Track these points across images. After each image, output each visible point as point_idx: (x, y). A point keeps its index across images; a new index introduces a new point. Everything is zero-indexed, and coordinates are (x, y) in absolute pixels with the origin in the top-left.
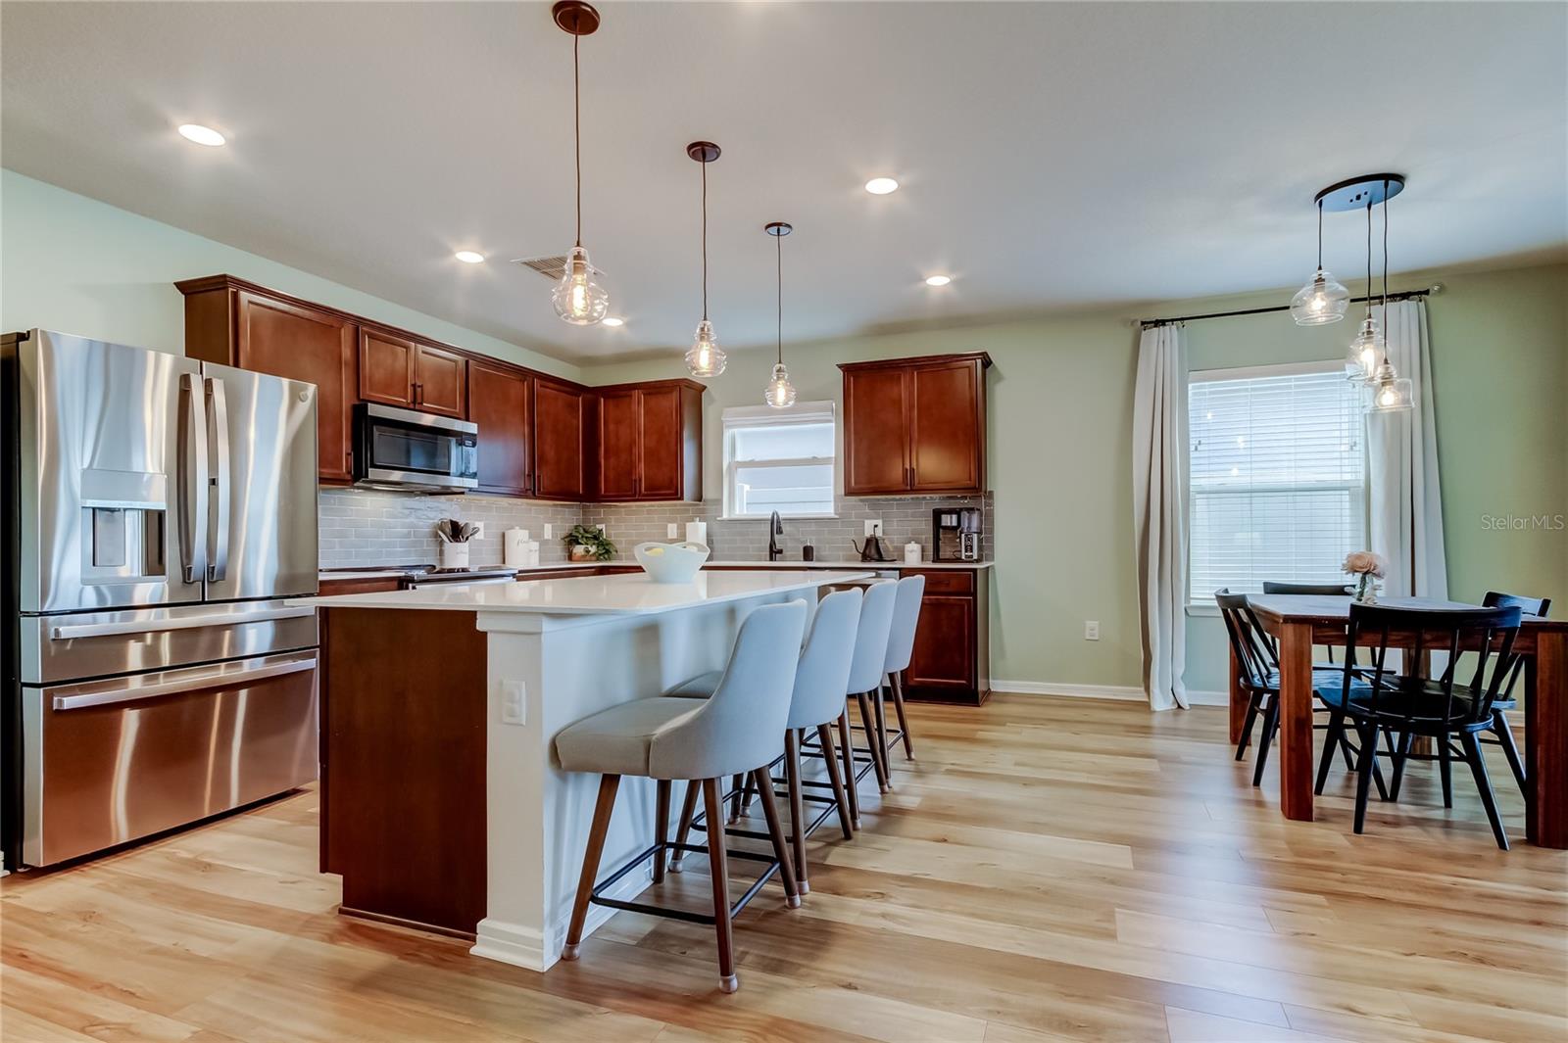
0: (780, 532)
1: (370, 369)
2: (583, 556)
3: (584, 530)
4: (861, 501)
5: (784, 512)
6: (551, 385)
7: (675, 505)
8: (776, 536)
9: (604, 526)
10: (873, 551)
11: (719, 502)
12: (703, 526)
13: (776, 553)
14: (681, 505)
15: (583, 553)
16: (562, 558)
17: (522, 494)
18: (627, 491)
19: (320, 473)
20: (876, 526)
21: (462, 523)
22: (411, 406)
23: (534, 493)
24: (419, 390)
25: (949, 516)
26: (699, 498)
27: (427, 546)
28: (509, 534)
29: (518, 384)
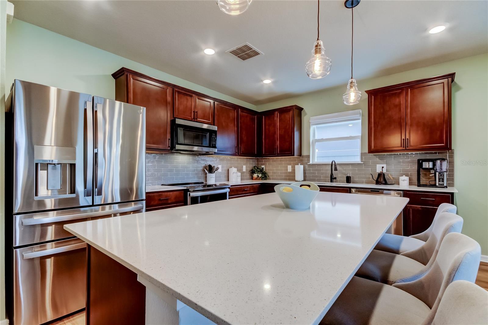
0: (336, 169)
1: (178, 106)
2: (256, 178)
3: (257, 168)
4: (375, 155)
5: (338, 161)
6: (245, 111)
7: (291, 158)
8: (334, 171)
9: (264, 166)
10: (382, 180)
11: (308, 157)
12: (302, 167)
13: (334, 179)
14: (293, 158)
15: (257, 177)
16: (249, 179)
17: (234, 155)
18: (272, 152)
19: (146, 146)
20: (383, 167)
21: (213, 166)
22: (193, 120)
23: (238, 153)
24: (196, 113)
25: (427, 163)
26: (300, 155)
27: (201, 175)
28: (230, 170)
29: (233, 111)
